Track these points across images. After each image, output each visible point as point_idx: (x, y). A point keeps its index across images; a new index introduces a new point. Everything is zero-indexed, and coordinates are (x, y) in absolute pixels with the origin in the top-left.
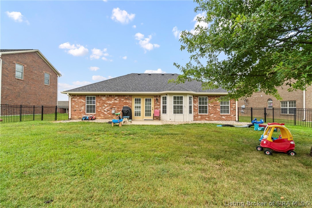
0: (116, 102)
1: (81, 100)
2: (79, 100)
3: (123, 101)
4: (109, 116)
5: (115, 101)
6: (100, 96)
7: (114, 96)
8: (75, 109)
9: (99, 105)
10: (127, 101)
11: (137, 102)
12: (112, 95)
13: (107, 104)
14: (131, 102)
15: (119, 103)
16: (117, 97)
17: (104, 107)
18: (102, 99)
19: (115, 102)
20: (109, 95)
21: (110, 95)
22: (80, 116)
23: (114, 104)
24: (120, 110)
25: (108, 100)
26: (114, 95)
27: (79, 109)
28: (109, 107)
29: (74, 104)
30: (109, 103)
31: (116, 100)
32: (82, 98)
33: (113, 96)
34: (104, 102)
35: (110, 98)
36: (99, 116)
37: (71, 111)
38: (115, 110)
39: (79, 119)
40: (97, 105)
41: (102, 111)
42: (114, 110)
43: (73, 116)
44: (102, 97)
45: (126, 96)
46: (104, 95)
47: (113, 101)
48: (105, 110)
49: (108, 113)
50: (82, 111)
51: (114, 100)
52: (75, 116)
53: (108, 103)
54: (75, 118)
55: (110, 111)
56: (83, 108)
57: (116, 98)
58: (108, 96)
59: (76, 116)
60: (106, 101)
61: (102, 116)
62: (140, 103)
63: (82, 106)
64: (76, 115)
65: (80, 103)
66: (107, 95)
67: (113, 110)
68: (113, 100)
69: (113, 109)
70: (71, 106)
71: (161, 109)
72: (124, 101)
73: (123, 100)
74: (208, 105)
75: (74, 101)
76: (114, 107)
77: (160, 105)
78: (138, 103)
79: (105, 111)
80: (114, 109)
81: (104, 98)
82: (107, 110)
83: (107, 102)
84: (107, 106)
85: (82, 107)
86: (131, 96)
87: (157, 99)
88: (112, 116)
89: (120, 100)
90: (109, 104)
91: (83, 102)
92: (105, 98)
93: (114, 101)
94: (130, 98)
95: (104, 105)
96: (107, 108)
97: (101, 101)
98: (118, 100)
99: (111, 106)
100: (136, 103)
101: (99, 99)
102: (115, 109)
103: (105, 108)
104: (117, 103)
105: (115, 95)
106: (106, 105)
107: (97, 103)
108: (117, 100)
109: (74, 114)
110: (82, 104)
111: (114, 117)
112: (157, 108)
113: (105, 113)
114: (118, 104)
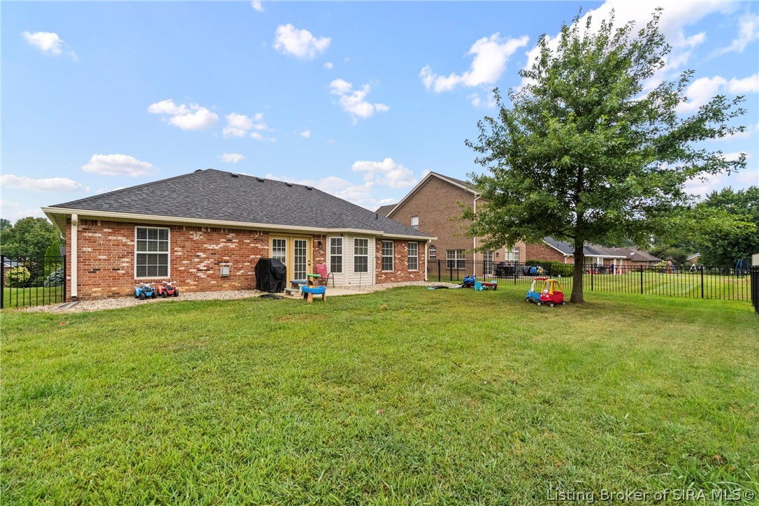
0: (232, 246)
1: (120, 238)
2: (110, 238)
3: (248, 244)
4: (212, 282)
5: (228, 244)
6: (184, 229)
7: (226, 232)
8: (96, 265)
9: (180, 254)
10: (257, 245)
11: (277, 247)
12: (220, 229)
13: (205, 251)
14: (267, 247)
15: (238, 248)
16: (234, 235)
17: (198, 260)
18: (192, 237)
19: (229, 246)
20: (211, 228)
21: (216, 229)
22: (113, 289)
23: (226, 251)
24: (240, 266)
25: (210, 241)
26: (224, 229)
27: (110, 267)
28: (212, 260)
29: (90, 249)
30: (211, 248)
31: (229, 241)
32: (123, 231)
33: (222, 232)
34: (196, 245)
35: (215, 235)
36: (183, 283)
37: (78, 271)
38: (228, 266)
39: (109, 297)
40: (176, 253)
41: (191, 270)
42: (225, 266)
43: (86, 290)
44: (191, 232)
45: (256, 232)
46: (197, 228)
47: (222, 245)
48: (201, 266)
49: (208, 276)
50: (123, 272)
51: (225, 240)
52: (94, 289)
53: (209, 250)
54: (94, 295)
55: (215, 270)
56: (125, 262)
57: (231, 236)
58: (209, 230)
59: (100, 289)
60: (203, 243)
61: (192, 283)
62: (284, 250)
63: (124, 257)
64: (98, 285)
65: (112, 248)
66: (207, 228)
67: (222, 266)
68: (222, 242)
69: (221, 264)
70: (79, 257)
71: (328, 264)
72: (252, 245)
73: (249, 241)
74: (393, 256)
75: (91, 241)
76: (225, 258)
77: (324, 255)
78: (279, 249)
79: (199, 270)
80: (225, 264)
81: (196, 236)
82: (205, 266)
83: (205, 245)
84: (205, 256)
85: (124, 260)
86: (267, 232)
87: (319, 243)
88: (221, 282)
89: (241, 243)
90: (211, 252)
91: (125, 245)
92: (201, 235)
93: (224, 244)
94: (264, 237)
95: (198, 254)
96: (206, 262)
97: (188, 244)
98: (237, 241)
99: (217, 256)
100: (274, 249)
101: (183, 238)
102: (228, 264)
103: (199, 263)
104: (233, 249)
105: (228, 229)
106: (202, 255)
107: (176, 249)
108: (234, 241)
109: (90, 282)
110: (121, 250)
111: (224, 286)
112: (319, 262)
113: (199, 274)
114: (235, 252)
